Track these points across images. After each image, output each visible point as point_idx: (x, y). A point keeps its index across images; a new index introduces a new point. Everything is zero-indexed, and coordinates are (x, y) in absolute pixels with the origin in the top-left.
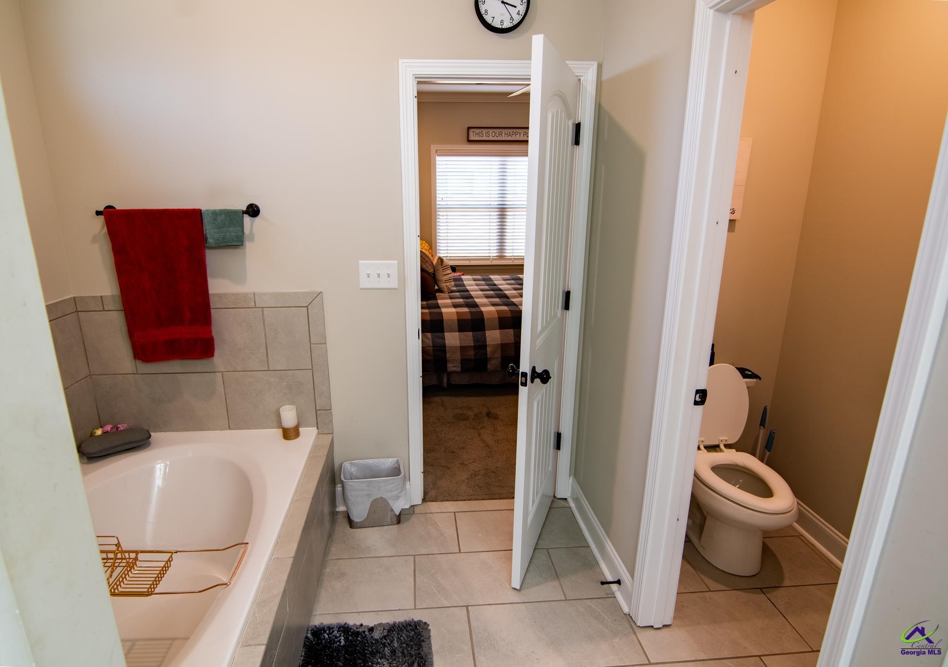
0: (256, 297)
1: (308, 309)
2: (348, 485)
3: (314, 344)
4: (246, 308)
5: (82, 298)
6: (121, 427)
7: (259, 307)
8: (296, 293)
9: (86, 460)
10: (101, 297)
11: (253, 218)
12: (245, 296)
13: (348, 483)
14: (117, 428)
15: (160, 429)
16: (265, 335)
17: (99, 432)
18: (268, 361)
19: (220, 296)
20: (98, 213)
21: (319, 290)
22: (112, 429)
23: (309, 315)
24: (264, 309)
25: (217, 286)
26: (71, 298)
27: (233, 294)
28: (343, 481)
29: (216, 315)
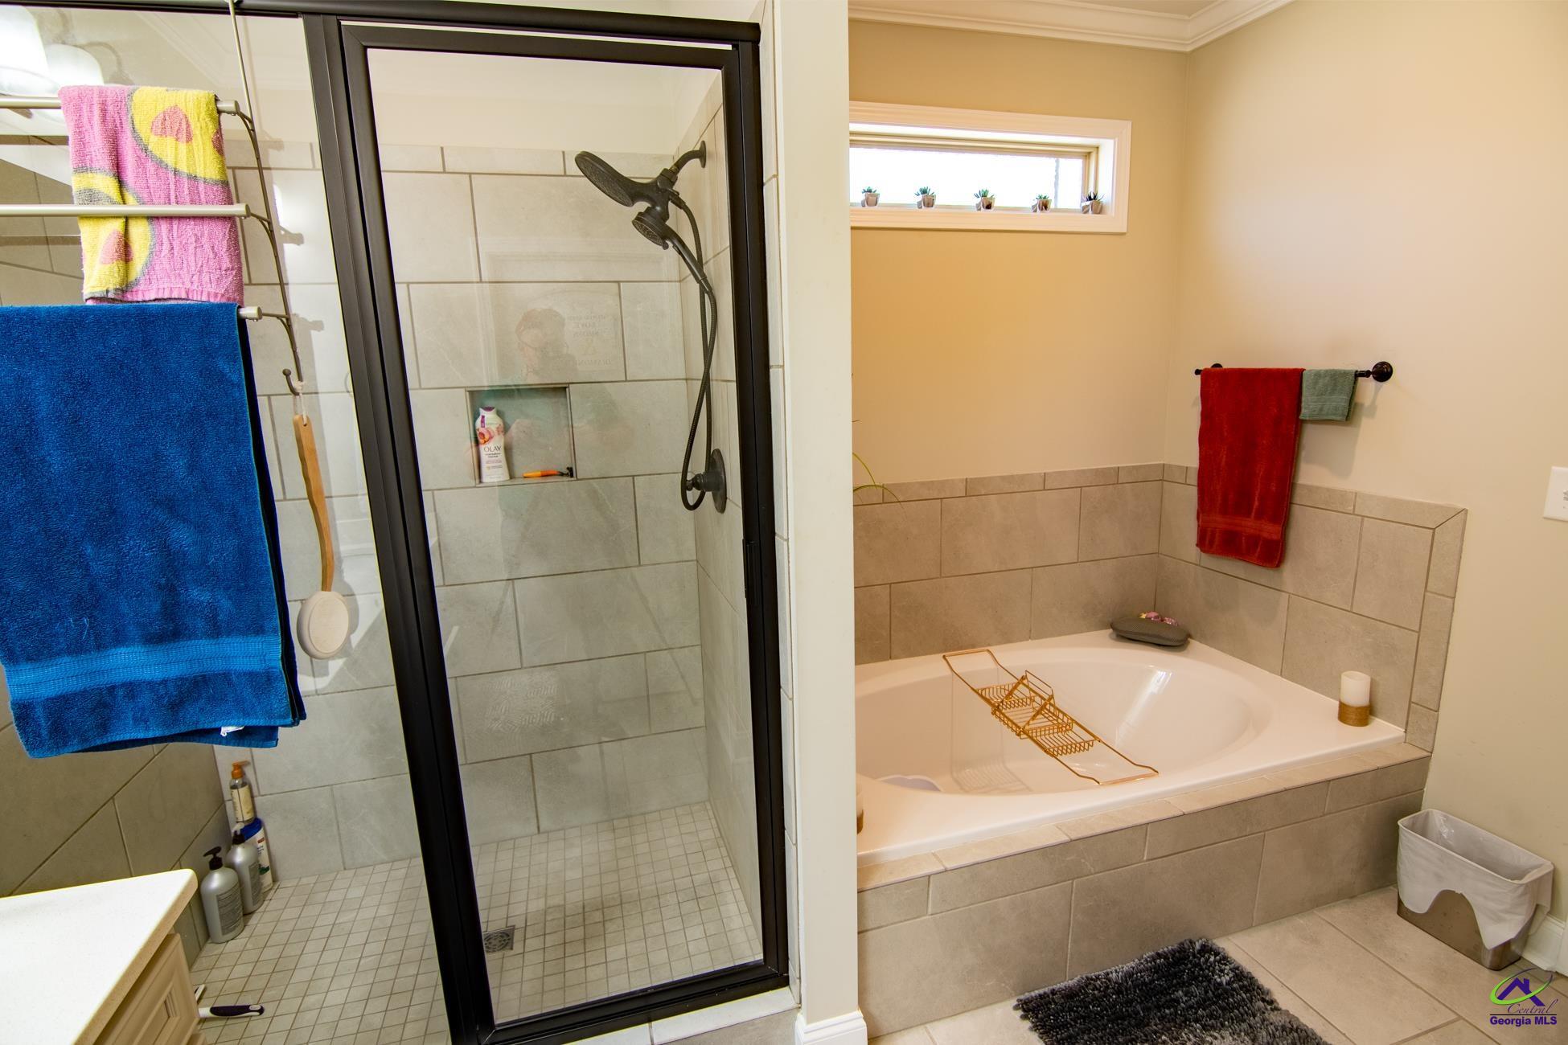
0: (1357, 499)
1: (1434, 533)
2: (1404, 835)
3: (1432, 592)
4: (1339, 512)
5: (1170, 466)
6: (1169, 621)
7: (1358, 515)
8: (1421, 504)
9: (1114, 636)
10: (1187, 468)
11: (1379, 383)
12: (1343, 494)
13: (1404, 832)
14: (1162, 621)
15: (1204, 639)
16: (1358, 559)
17: (1144, 616)
18: (1353, 597)
19: (1310, 489)
20: (1198, 372)
21: (1461, 506)
22: (1156, 617)
23: (1435, 544)
24: (1366, 519)
25: (1311, 475)
26: (1159, 465)
27: (1328, 490)
28: (1398, 826)
29: (1297, 512)
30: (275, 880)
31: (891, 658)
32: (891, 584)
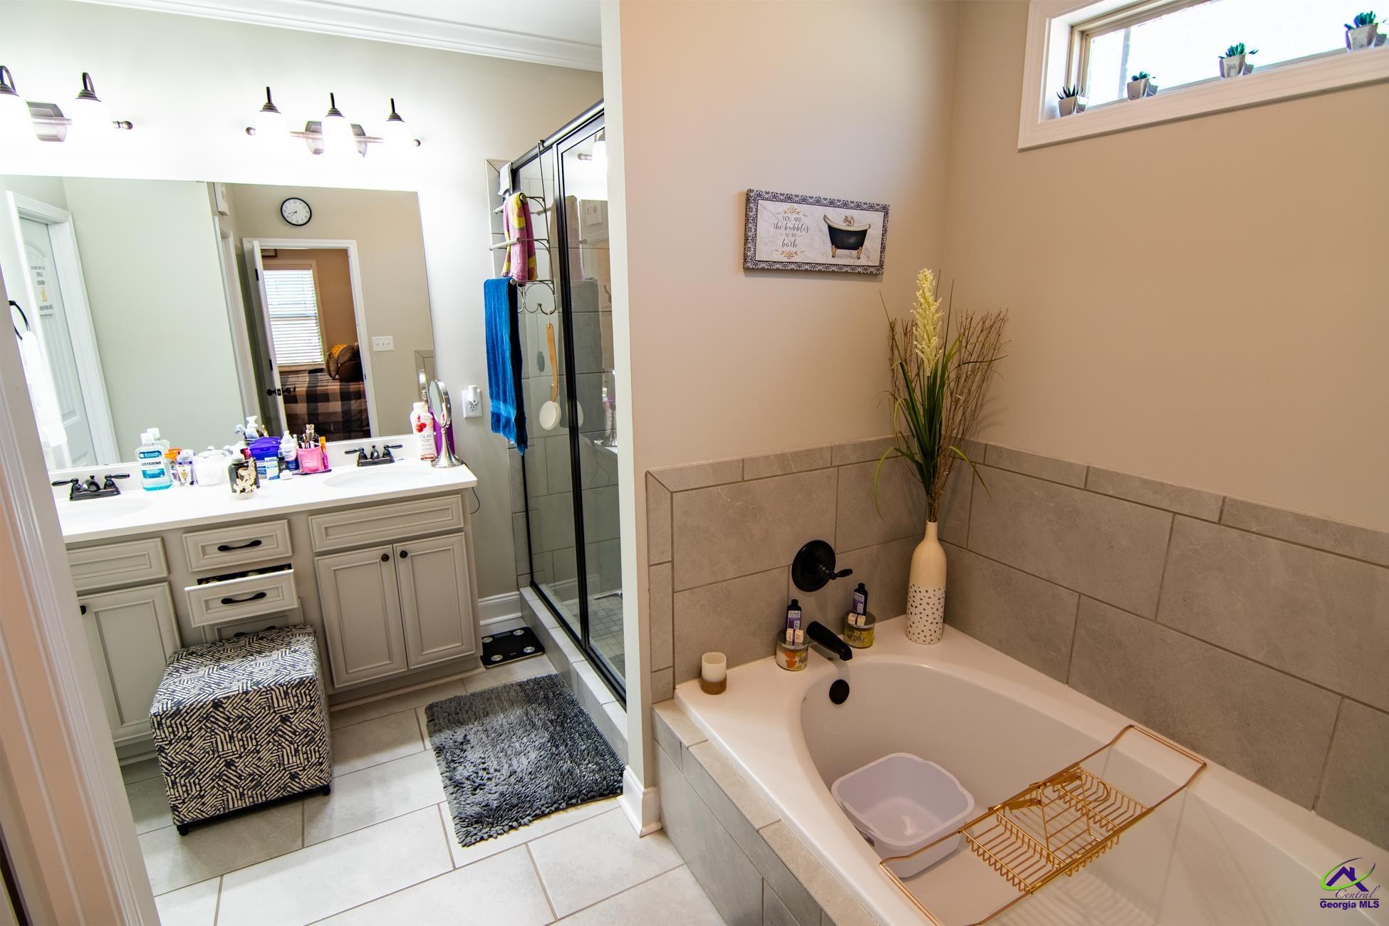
31: (1067, 683)
32: (1080, 594)
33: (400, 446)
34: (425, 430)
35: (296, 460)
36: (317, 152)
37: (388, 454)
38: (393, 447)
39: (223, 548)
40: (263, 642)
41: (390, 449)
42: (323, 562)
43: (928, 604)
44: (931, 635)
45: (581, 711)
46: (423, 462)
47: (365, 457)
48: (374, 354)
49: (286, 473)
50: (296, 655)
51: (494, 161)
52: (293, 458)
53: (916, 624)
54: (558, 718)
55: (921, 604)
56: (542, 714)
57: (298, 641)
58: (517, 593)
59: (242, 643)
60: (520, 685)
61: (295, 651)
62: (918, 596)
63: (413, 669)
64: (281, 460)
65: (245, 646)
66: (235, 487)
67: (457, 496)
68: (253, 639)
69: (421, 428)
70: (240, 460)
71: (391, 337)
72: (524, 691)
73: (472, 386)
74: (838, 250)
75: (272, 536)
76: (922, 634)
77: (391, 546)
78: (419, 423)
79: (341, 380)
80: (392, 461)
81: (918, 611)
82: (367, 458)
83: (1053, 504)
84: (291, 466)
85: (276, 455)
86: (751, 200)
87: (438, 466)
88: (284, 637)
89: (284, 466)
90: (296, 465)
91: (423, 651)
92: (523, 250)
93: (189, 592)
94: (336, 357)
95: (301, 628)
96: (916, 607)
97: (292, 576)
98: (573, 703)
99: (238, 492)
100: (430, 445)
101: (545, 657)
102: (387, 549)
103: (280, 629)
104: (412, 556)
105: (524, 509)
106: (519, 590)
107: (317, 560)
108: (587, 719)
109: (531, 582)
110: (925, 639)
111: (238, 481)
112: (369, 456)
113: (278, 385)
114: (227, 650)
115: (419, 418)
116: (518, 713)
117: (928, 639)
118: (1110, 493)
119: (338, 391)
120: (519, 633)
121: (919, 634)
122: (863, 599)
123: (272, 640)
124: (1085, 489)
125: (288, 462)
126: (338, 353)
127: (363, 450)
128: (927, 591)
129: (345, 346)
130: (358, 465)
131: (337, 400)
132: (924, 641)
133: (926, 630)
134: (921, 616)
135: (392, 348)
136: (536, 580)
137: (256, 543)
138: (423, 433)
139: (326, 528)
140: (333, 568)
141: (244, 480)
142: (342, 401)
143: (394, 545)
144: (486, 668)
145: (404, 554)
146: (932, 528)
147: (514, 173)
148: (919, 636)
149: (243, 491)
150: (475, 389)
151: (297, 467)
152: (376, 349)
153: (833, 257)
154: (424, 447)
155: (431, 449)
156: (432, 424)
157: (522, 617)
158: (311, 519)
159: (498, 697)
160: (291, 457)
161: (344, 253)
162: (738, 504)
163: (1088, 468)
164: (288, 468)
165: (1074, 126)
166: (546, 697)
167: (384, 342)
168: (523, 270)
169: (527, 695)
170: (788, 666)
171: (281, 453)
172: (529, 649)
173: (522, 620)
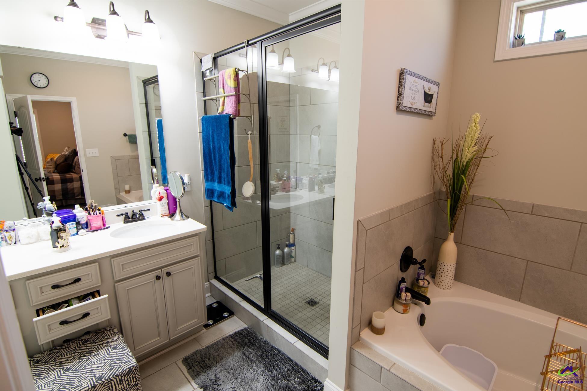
30: (295, 261)
31: (519, 301)
32: (528, 261)
33: (149, 210)
34: (163, 200)
35: (87, 222)
36: (99, 37)
37: (142, 215)
38: (145, 211)
39: (55, 287)
40: (88, 344)
41: (143, 212)
42: (119, 285)
43: (451, 271)
44: (451, 285)
45: (273, 347)
46: (163, 218)
47: (129, 217)
48: (87, 158)
49: (82, 231)
50: (117, 350)
51: (198, 53)
52: (85, 222)
53: (445, 281)
54: (263, 354)
55: (447, 271)
56: (252, 353)
57: (113, 339)
58: (209, 283)
59: (73, 347)
60: (231, 336)
61: (115, 348)
62: (446, 268)
63: (172, 339)
64: (78, 223)
65: (75, 349)
66: (57, 244)
67: (196, 237)
68: (79, 343)
69: (160, 199)
70: (59, 227)
71: (97, 149)
72: (235, 340)
73: (187, 174)
74: (426, 103)
75: (88, 274)
76: (447, 285)
77: (161, 270)
78: (160, 196)
79: (59, 173)
80: (144, 219)
81: (445, 275)
82: (130, 218)
83: (513, 221)
84: (84, 226)
85: (75, 221)
86: (402, 73)
87: (175, 220)
88: (101, 338)
89: (80, 227)
90: (87, 226)
91: (177, 328)
92: (237, 99)
93: (36, 321)
94: (55, 160)
95: (109, 330)
96: (445, 273)
97: (107, 300)
98: (265, 342)
99: (59, 247)
100: (166, 208)
101: (235, 317)
102: (158, 272)
103: (95, 332)
104: (172, 274)
105: (212, 239)
106: (209, 282)
107: (117, 285)
108: (279, 351)
109: (215, 277)
110: (448, 287)
111: (60, 240)
112: (130, 217)
113: (43, 176)
114: (64, 355)
115: (160, 193)
116: (239, 354)
117: (449, 288)
118: (546, 215)
119: (59, 178)
120: (215, 305)
121: (445, 285)
122: (424, 272)
123: (94, 342)
124: (532, 214)
125: (82, 224)
126: (56, 158)
127: (127, 213)
128: (451, 265)
129: (60, 155)
130: (124, 223)
131: (60, 184)
132: (448, 288)
133: (449, 283)
134: (447, 277)
135: (98, 155)
136: (218, 275)
137: (78, 280)
138: (161, 202)
139: (122, 265)
140: (127, 289)
141: (63, 239)
142: (61, 184)
143: (163, 269)
144: (206, 329)
145: (168, 274)
146: (452, 235)
147: (215, 59)
148: (445, 286)
149: (63, 246)
150: (189, 176)
151: (87, 227)
152: (88, 155)
153: (424, 106)
154: (163, 210)
155: (166, 210)
156: (167, 196)
157: (211, 296)
158: (113, 261)
159: (223, 347)
160: (83, 221)
161: (68, 105)
162: (387, 233)
163: (534, 204)
164: (82, 228)
165: (519, 52)
166: (250, 342)
167: (93, 152)
168: (236, 110)
169: (238, 343)
170: (404, 312)
171: (78, 219)
172: (226, 314)
173: (211, 297)
